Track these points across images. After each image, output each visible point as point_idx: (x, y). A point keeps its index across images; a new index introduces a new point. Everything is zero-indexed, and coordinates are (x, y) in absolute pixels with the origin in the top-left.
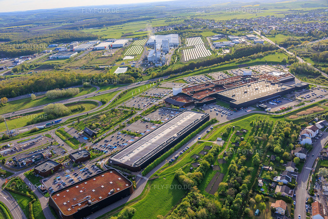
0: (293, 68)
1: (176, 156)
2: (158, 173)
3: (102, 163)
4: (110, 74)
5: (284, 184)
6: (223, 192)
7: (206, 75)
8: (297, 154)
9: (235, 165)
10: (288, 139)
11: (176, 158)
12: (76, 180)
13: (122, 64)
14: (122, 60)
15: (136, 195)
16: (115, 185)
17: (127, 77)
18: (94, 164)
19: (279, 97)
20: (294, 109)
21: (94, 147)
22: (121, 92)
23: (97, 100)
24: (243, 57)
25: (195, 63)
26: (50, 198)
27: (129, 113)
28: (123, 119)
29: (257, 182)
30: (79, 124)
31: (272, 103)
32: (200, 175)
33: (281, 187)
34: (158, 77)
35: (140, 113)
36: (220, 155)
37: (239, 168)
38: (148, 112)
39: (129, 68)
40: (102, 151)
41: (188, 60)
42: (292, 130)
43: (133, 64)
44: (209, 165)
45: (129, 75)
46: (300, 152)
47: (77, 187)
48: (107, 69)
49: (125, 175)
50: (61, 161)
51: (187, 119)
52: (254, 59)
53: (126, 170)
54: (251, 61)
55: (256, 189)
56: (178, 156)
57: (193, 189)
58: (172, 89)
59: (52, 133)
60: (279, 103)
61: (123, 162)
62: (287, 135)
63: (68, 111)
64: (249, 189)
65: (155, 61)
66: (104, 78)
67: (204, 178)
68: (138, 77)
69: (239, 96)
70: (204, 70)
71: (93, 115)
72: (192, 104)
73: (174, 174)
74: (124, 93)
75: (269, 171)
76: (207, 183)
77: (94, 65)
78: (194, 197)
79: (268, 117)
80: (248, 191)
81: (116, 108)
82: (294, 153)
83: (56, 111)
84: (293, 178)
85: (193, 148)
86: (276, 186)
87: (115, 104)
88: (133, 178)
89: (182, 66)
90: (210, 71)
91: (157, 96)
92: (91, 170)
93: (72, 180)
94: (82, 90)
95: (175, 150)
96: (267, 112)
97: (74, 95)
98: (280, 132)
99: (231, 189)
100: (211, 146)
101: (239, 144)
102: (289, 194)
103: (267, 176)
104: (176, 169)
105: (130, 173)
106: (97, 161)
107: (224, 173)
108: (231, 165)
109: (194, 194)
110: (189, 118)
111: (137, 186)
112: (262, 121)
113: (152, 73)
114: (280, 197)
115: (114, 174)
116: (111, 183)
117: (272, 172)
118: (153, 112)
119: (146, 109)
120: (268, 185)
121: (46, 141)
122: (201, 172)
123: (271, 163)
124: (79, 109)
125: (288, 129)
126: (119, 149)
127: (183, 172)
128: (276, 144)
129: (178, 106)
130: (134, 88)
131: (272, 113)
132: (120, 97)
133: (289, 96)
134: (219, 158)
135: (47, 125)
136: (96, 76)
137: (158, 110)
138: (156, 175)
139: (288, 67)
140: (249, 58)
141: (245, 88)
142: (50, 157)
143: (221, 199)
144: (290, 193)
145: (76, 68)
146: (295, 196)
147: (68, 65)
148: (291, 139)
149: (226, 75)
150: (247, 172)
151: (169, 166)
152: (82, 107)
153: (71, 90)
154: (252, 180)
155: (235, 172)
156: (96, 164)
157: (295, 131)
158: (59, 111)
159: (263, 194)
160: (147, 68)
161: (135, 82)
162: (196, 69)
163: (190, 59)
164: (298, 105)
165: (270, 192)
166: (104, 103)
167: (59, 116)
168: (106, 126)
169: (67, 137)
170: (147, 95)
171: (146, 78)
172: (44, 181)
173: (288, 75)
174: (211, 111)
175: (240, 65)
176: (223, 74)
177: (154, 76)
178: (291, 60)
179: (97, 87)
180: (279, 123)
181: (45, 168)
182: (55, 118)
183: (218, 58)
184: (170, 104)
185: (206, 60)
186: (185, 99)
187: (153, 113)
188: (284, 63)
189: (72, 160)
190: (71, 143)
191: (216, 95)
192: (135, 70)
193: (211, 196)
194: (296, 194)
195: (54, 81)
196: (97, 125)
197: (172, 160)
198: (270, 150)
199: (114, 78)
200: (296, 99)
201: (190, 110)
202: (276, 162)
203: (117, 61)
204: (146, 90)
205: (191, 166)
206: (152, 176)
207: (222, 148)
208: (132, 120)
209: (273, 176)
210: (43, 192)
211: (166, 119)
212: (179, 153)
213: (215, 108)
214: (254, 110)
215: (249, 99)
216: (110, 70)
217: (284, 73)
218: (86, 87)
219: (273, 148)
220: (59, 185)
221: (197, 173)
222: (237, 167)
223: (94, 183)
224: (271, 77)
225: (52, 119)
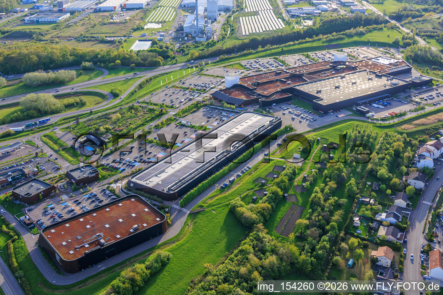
0: (409, 54)
1: (231, 179)
2: (204, 203)
3: (118, 186)
4: (124, 51)
5: (391, 224)
6: (301, 233)
7: (277, 59)
8: (411, 181)
9: (320, 195)
10: (399, 160)
11: (232, 182)
12: (78, 210)
13: (143, 36)
14: (143, 29)
15: (170, 234)
16: (139, 219)
17: (152, 56)
18: (105, 187)
19: (387, 97)
20: (409, 116)
21: (104, 162)
22: (143, 79)
23: (105, 91)
24: (334, 33)
25: (259, 38)
26: (41, 236)
27: (157, 113)
28: (147, 122)
29: (352, 221)
30: (79, 127)
31: (376, 105)
32: (268, 207)
33: (386, 228)
34: (201, 58)
35: (174, 113)
36: (298, 180)
37: (326, 200)
38: (186, 111)
39: (154, 43)
40: (117, 169)
41: (247, 33)
42: (405, 147)
43: (161, 36)
44: (281, 193)
45: (154, 54)
46: (416, 179)
47: (82, 220)
48: (119, 42)
49: (154, 205)
50: (54, 182)
51: (247, 124)
52: (350, 36)
53: (155, 197)
54: (346, 40)
55: (350, 230)
56: (234, 180)
57: (257, 227)
58: (223, 77)
59: (36, 138)
60: (387, 106)
61: (151, 185)
62: (397, 154)
63: (59, 106)
64: (340, 230)
65: (195, 32)
66: (116, 56)
67: (274, 212)
68: (168, 57)
69: (327, 93)
70: (273, 51)
71: (100, 114)
72: (255, 102)
73: (228, 205)
74: (147, 81)
75: (369, 206)
76: (278, 220)
77: (98, 35)
78: (259, 239)
79: (371, 125)
80: (338, 232)
81: (136, 105)
82: (406, 181)
83: (40, 105)
84: (403, 216)
85: (256, 169)
86: (379, 227)
87: (133, 97)
88: (167, 210)
89: (238, 43)
90: (283, 53)
91: (199, 88)
92: (100, 196)
93: (73, 210)
94: (81, 74)
95: (230, 170)
96: (368, 118)
97: (68, 82)
98: (387, 149)
99: (313, 229)
100: (284, 166)
101: (326, 165)
102: (398, 239)
103: (366, 212)
104: (231, 198)
105: (161, 203)
106: (110, 184)
107: (304, 206)
108: (313, 195)
109: (258, 235)
110: (250, 123)
111: (173, 222)
112: (362, 132)
113: (191, 51)
114: (384, 243)
115: (138, 204)
116: (134, 215)
117: (373, 207)
118: (194, 112)
119: (184, 107)
120: (368, 225)
121: (27, 151)
122: (269, 203)
123: (373, 193)
124: (77, 103)
125: (399, 145)
126: (143, 166)
127: (241, 202)
128: (380, 166)
129: (233, 105)
130: (162, 75)
131: (377, 120)
132: (141, 87)
133: (402, 95)
134: (295, 184)
135: (28, 126)
136: (102, 53)
137: (202, 110)
138: (202, 206)
139: (402, 52)
140: (343, 34)
141: (336, 81)
142: (35, 175)
143: (299, 243)
144: (399, 237)
145: (69, 39)
146: (405, 242)
147: (55, 33)
148: (403, 160)
149: (307, 60)
150: (338, 206)
151: (221, 193)
152: (81, 101)
153: (63, 74)
154: (345, 217)
155: (319, 205)
156: (108, 188)
157: (409, 148)
158: (46, 105)
159: (360, 238)
160: (183, 44)
161: (165, 65)
162: (260, 49)
163: (251, 32)
164: (416, 110)
165: (370, 235)
166: (115, 95)
167: (46, 113)
168: (121, 130)
169: (61, 146)
170: (184, 86)
171: (181, 59)
172: (29, 210)
173: (401, 63)
174: (284, 114)
175: (330, 46)
176: (303, 58)
177: (194, 57)
178: (408, 41)
179: (104, 70)
180: (387, 135)
181: (30, 191)
182: (38, 117)
183: (294, 33)
184: (221, 101)
185: (275, 35)
186: (245, 94)
187: (194, 114)
188: (395, 45)
189: (70, 180)
190: (66, 155)
191: (292, 90)
192: (164, 45)
193: (283, 239)
194: (408, 238)
195: (35, 58)
196: (106, 129)
197: (226, 185)
198: (372, 174)
199: (131, 56)
200: (412, 101)
201: (252, 111)
202: (380, 192)
203: (135, 30)
204: (183, 77)
205: (254, 195)
206: (195, 207)
207: (301, 169)
208: (162, 123)
209: (376, 213)
210: (29, 226)
211: (215, 124)
212: (236, 174)
213: (290, 110)
214: (349, 115)
215: (342, 98)
216: (124, 44)
217: (396, 61)
218: (87, 70)
219: (377, 172)
220: (52, 217)
221: (263, 204)
222: (322, 198)
223: (107, 215)
224: (375, 65)
225: (34, 118)
